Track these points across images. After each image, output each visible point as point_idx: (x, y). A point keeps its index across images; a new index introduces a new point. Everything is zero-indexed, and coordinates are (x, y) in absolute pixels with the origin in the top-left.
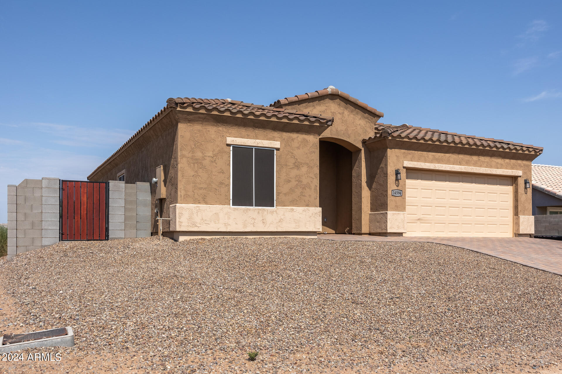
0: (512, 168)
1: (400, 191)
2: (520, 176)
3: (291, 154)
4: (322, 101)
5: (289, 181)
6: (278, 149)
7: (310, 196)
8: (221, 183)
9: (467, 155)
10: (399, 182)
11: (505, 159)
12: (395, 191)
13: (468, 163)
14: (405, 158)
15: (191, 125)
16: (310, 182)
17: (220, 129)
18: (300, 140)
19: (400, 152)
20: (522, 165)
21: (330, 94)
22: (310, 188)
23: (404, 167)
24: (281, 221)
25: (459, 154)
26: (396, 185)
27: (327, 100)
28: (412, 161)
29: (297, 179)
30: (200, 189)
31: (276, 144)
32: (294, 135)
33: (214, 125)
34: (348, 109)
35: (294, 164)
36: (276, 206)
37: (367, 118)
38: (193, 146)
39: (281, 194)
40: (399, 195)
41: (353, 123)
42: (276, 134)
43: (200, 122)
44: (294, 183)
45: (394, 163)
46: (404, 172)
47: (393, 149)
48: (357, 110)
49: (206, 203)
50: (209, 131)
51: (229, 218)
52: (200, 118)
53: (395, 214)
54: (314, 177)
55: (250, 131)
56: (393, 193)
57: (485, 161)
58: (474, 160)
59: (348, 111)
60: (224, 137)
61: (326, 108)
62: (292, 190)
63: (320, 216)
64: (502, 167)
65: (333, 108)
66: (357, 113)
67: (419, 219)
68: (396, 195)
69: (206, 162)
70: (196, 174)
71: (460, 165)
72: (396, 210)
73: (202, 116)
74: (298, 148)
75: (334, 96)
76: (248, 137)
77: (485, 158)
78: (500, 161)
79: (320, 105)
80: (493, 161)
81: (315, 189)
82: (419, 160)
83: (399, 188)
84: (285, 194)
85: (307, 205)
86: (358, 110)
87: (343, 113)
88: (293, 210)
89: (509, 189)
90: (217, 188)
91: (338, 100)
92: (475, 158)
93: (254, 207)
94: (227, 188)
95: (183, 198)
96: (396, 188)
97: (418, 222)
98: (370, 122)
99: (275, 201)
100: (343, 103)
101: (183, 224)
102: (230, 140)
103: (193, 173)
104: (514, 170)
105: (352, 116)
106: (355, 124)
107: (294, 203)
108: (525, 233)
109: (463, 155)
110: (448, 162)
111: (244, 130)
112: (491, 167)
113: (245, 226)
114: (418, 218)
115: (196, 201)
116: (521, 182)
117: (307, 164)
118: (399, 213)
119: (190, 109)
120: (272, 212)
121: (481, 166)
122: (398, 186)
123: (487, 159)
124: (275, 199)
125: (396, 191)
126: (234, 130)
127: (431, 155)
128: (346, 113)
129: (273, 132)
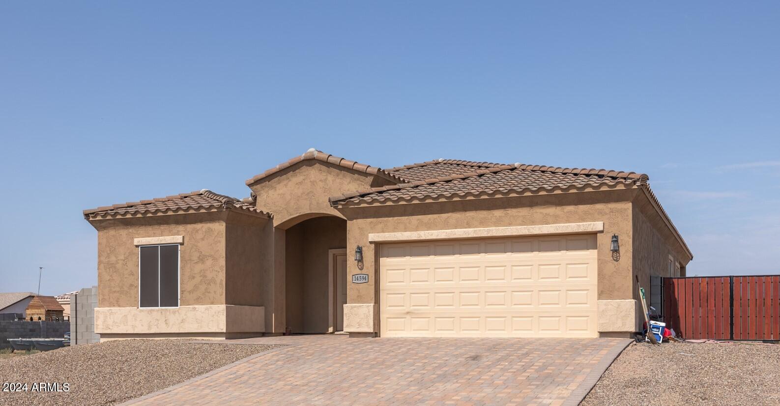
0: (583, 220)
1: (365, 276)
2: (602, 232)
3: (195, 247)
4: (297, 171)
5: (194, 278)
6: (182, 244)
7: (215, 292)
8: (131, 285)
9: (483, 211)
10: (363, 263)
11: (564, 207)
12: (356, 276)
13: (483, 223)
14: (373, 230)
15: (107, 231)
16: (215, 276)
17: (131, 231)
18: (204, 230)
19: (365, 223)
20: (607, 211)
21: (303, 160)
22: (215, 283)
23: (371, 243)
24: (183, 321)
25: (466, 211)
26: (358, 268)
27: (304, 168)
28: (383, 232)
29: (202, 274)
30: (115, 292)
31: (178, 239)
32: (198, 226)
33: (125, 228)
34: (332, 174)
35: (199, 257)
36: (180, 305)
37: (358, 180)
38: (109, 252)
39: (186, 292)
40: (364, 281)
41: (340, 189)
42: (181, 228)
43: (113, 228)
44: (198, 279)
45: (355, 238)
46: (371, 249)
47: (355, 220)
48: (343, 172)
49: (119, 306)
50: (121, 235)
51: (136, 320)
52: (110, 224)
53: (355, 307)
54: (219, 270)
55: (157, 229)
56: (354, 280)
57: (520, 214)
58: (496, 216)
59: (332, 176)
60: (133, 239)
61: (304, 177)
62: (196, 287)
63: (223, 315)
64: (556, 220)
65: (313, 176)
66: (344, 176)
67: (408, 313)
68: (359, 282)
69: (119, 266)
70: (111, 278)
71: (469, 228)
72: (359, 302)
73: (110, 222)
74: (203, 239)
75: (310, 161)
76: (154, 235)
77: (520, 210)
78: (552, 210)
79: (296, 175)
80: (537, 212)
81: (221, 284)
82: (395, 229)
83: (364, 271)
84: (190, 292)
85: (212, 303)
86: (345, 172)
87: (326, 180)
88: (195, 309)
89: (590, 256)
90: (128, 291)
91: (317, 165)
92: (498, 213)
93: (159, 307)
94: (136, 289)
95: (101, 302)
96: (359, 272)
97: (408, 317)
98: (363, 184)
99: (179, 301)
100: (324, 168)
101: (99, 327)
102: (137, 241)
103: (108, 278)
104: (587, 221)
105: (338, 181)
106: (342, 190)
107: (199, 301)
108: (611, 330)
109: (474, 212)
110: (446, 226)
111: (151, 229)
112: (533, 223)
113: (149, 327)
114: (407, 310)
115: (111, 305)
116: (605, 241)
117: (211, 256)
118: (360, 306)
119: (99, 218)
120: (174, 312)
121: (510, 224)
122: (361, 269)
123: (524, 212)
124: (179, 298)
125: (359, 276)
126: (142, 230)
127: (414, 219)
128: (330, 178)
129: (178, 226)
